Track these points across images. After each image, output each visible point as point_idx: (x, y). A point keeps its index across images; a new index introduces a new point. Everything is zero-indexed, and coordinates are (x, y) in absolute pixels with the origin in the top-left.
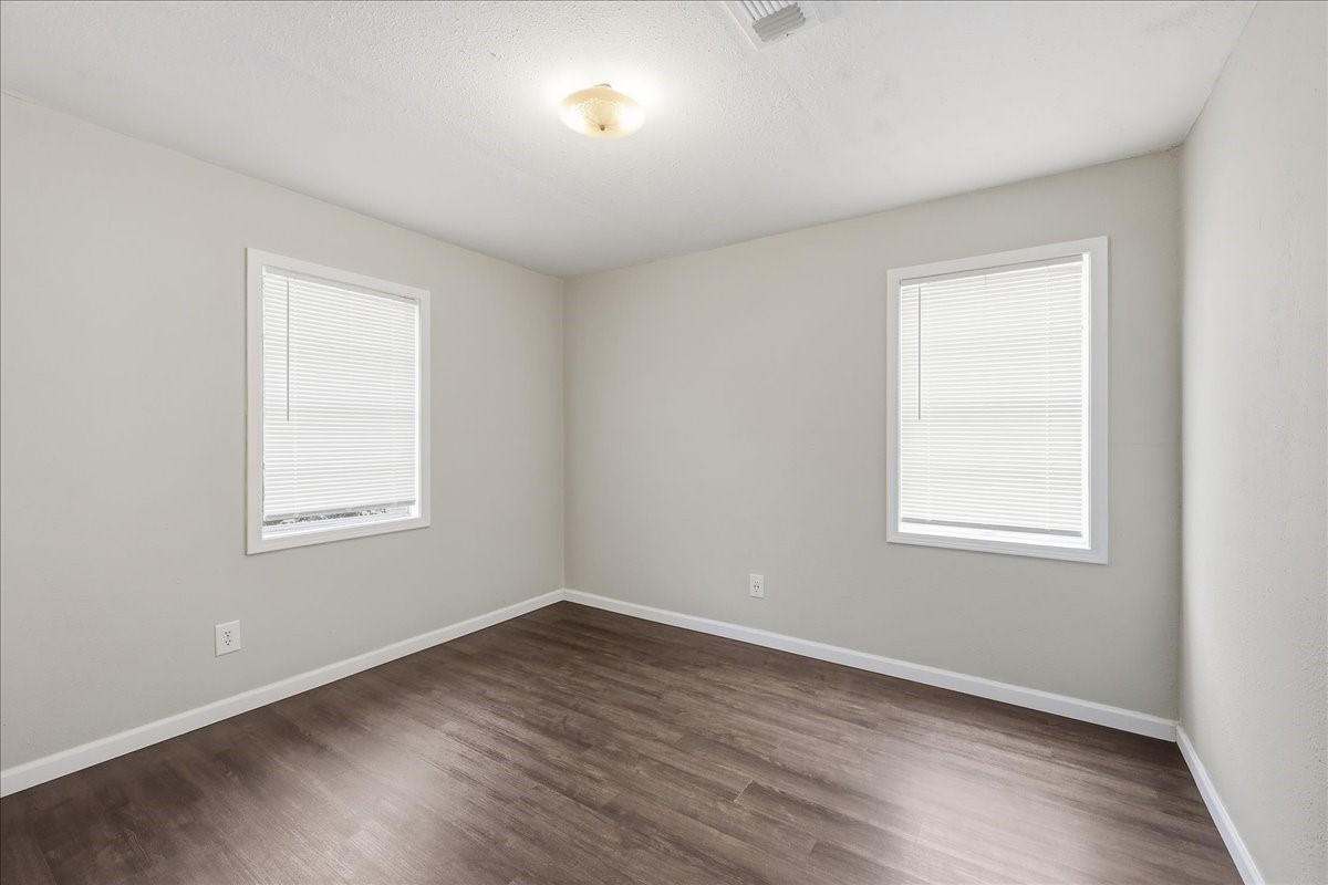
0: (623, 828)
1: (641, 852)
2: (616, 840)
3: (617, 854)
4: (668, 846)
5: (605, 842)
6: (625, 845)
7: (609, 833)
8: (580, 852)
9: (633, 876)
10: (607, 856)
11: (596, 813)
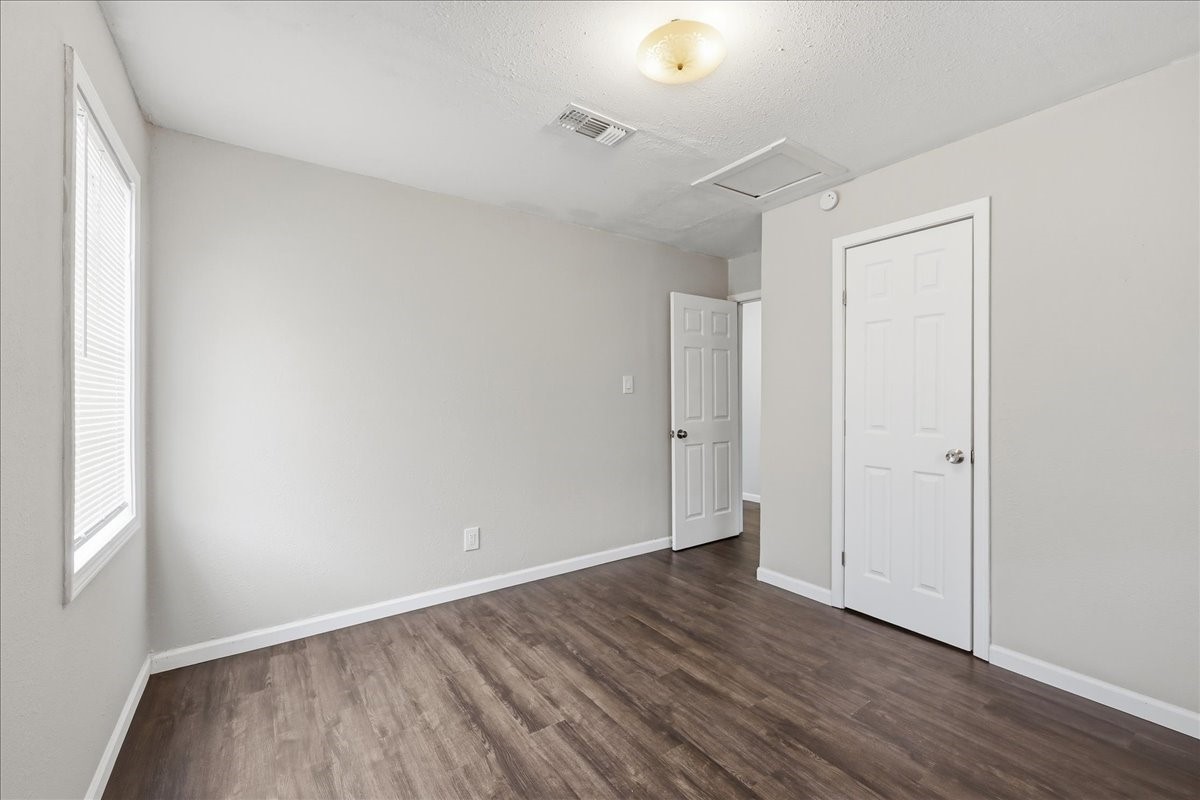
0: (668, 721)
1: (657, 702)
2: (675, 714)
3: (676, 705)
4: (637, 702)
5: (684, 715)
6: (669, 709)
7: (680, 720)
8: (705, 713)
9: (668, 690)
10: (684, 706)
11: (690, 740)
